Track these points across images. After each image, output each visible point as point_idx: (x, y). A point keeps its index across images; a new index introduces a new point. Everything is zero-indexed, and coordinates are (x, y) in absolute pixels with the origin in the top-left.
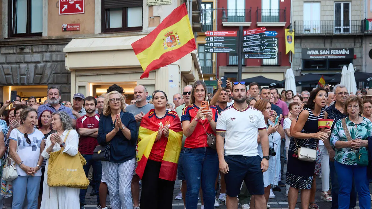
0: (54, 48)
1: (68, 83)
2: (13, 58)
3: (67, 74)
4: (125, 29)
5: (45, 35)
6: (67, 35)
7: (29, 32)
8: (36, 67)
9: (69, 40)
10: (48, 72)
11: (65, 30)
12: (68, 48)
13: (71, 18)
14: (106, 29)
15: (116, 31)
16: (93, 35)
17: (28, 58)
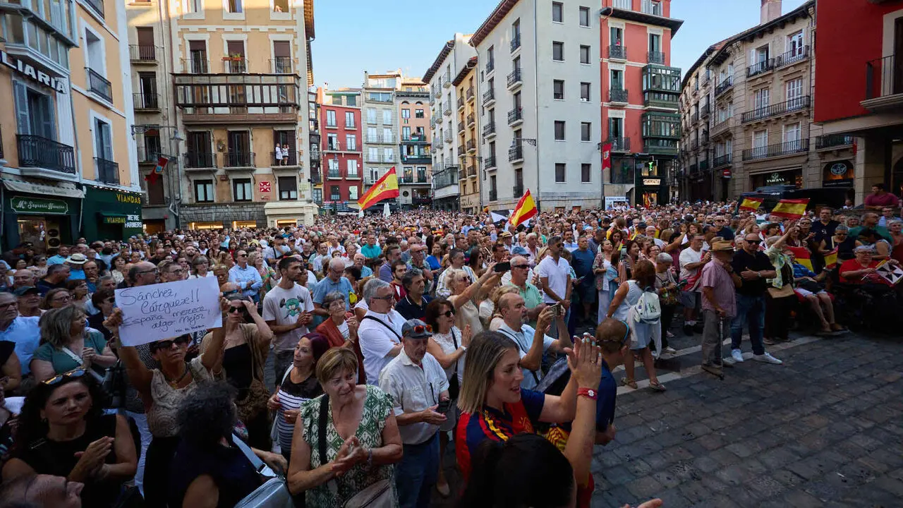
0: (258, 206)
1: (266, 219)
2: (238, 210)
3: (266, 216)
4: (289, 199)
5: (253, 200)
6: (264, 201)
7: (244, 199)
8: (250, 214)
9: (266, 203)
10: (256, 215)
11: (263, 199)
12: (266, 206)
13: (265, 194)
14: (281, 199)
15: (286, 199)
16: (276, 201)
17: (246, 210)
